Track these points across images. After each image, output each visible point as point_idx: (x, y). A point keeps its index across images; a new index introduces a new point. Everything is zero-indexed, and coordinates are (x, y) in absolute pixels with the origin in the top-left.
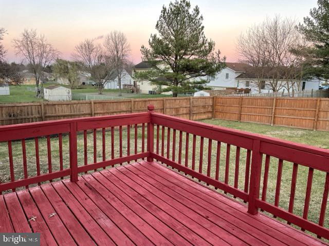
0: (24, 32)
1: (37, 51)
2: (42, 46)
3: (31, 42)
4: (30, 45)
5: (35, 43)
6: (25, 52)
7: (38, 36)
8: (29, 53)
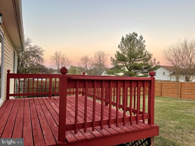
0: (55, 52)
1: (61, 61)
2: (64, 59)
3: (58, 57)
4: (58, 58)
5: (60, 57)
6: (55, 62)
7: (62, 54)
8: (57, 62)
